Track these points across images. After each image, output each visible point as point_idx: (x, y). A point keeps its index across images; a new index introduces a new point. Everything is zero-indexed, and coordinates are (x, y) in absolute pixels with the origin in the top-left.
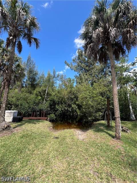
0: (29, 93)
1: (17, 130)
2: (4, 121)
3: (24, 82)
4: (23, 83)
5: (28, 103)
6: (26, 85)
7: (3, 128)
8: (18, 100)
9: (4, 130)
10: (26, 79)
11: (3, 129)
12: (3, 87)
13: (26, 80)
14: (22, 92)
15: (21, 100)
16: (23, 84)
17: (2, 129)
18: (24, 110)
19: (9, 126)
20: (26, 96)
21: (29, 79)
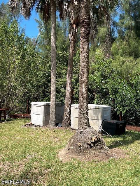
0: (130, 55)
1: (118, 154)
2: (89, 126)
3: (114, 24)
4: (112, 27)
5: (131, 85)
6: (119, 32)
7: (90, 143)
8: (105, 78)
9: (91, 147)
10: (121, 13)
11: (90, 145)
12: (72, 45)
13: (121, 16)
14: (113, 55)
15: (113, 79)
16: (113, 29)
17: (88, 144)
18: (124, 106)
19: (99, 140)
20: (124, 66)
21: (128, 11)
